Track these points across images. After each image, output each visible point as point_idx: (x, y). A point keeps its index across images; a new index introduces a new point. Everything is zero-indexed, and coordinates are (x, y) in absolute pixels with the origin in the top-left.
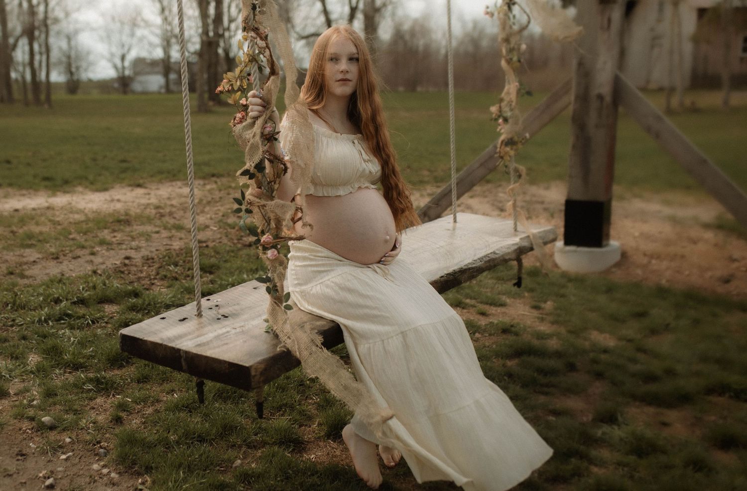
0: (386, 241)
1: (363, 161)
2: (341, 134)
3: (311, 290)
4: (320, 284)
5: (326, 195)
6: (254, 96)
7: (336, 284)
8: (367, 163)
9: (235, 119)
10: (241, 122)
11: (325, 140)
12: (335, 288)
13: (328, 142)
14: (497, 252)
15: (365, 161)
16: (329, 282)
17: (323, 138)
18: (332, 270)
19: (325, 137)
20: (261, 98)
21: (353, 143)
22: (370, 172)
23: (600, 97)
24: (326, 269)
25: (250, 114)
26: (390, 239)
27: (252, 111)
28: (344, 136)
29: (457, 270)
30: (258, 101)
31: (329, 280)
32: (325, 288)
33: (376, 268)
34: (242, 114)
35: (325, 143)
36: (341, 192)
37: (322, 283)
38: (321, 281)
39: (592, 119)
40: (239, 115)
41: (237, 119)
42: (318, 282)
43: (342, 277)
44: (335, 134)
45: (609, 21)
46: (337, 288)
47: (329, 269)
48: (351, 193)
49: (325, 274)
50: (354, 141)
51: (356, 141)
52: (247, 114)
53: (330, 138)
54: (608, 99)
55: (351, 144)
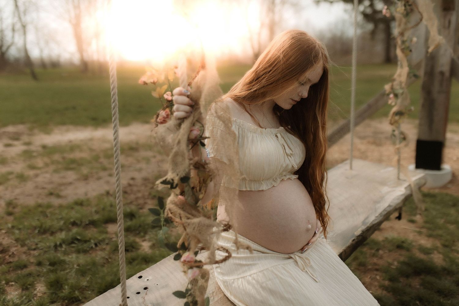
0: (308, 230)
1: (286, 156)
2: (266, 129)
3: (233, 282)
4: (241, 278)
5: (249, 189)
6: (181, 94)
7: (258, 282)
8: (289, 157)
9: (158, 116)
10: (164, 122)
11: (250, 135)
12: (256, 286)
13: (253, 137)
14: (392, 204)
15: (287, 155)
16: (250, 278)
17: (248, 133)
18: (254, 265)
19: (250, 131)
20: (188, 96)
21: (276, 136)
22: (293, 166)
23: (442, 73)
24: (248, 263)
25: (175, 114)
26: (312, 227)
27: (178, 110)
28: (268, 130)
29: (365, 230)
30: (186, 100)
31: (250, 275)
32: (247, 285)
33: (297, 258)
34: (166, 112)
35: (250, 139)
36: (264, 187)
37: (244, 277)
38: (242, 275)
39: (436, 87)
40: (163, 113)
41: (160, 117)
42: (239, 276)
43: (264, 274)
44: (260, 129)
45: (450, 22)
46: (259, 286)
47: (251, 263)
48: (274, 186)
49: (246, 268)
50: (277, 134)
51: (279, 135)
52: (172, 113)
53: (255, 133)
54: (447, 74)
55: (275, 138)
